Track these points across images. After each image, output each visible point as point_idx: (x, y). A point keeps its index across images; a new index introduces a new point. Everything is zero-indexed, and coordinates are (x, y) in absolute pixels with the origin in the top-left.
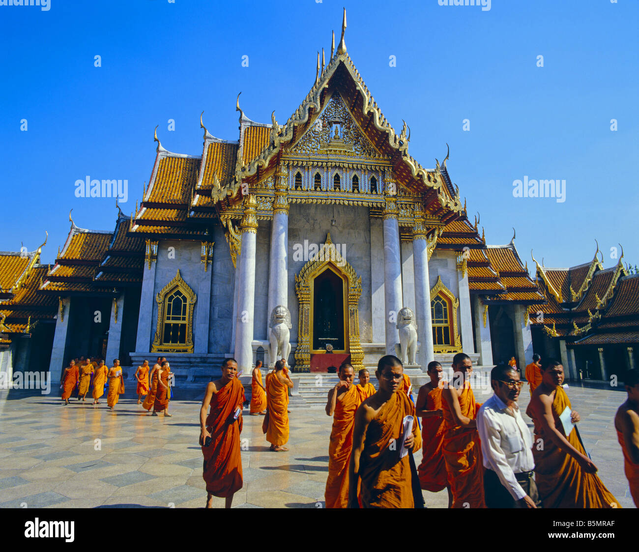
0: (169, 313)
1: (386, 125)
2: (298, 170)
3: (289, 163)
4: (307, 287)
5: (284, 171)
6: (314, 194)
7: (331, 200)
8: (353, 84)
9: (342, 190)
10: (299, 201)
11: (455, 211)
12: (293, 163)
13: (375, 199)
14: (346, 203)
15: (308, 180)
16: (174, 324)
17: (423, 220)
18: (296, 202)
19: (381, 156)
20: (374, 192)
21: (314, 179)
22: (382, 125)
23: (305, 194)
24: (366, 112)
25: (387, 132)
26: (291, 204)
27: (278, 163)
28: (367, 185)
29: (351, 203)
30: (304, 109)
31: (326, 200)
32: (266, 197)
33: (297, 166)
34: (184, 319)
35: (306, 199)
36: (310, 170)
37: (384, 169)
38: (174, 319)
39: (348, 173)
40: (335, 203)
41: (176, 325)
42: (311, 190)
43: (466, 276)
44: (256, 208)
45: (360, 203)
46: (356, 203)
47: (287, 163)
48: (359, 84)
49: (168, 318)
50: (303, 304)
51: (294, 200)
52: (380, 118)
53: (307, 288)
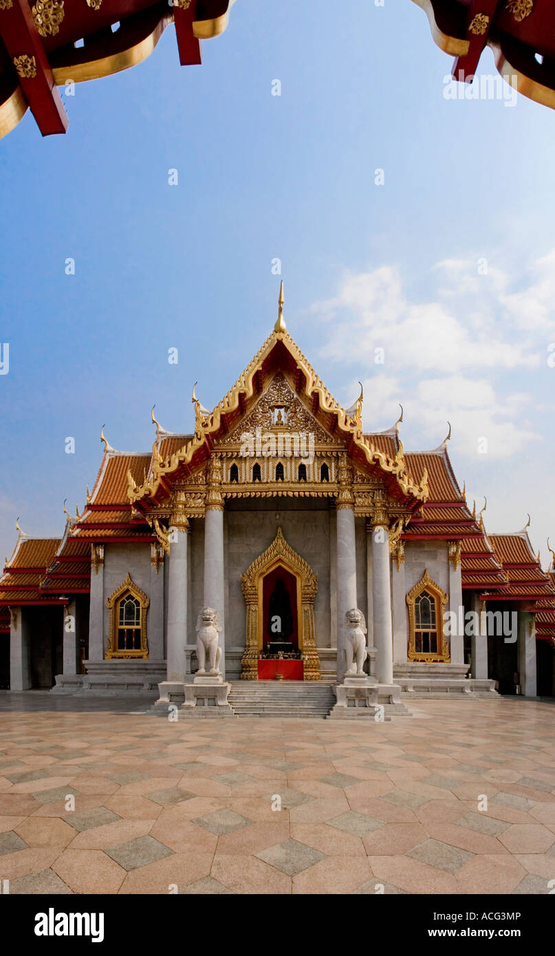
0: (121, 618)
1: (334, 405)
2: (234, 461)
3: (222, 455)
4: (254, 587)
5: (217, 464)
6: (252, 486)
7: (273, 492)
8: (293, 362)
9: (286, 480)
10: (235, 495)
11: (418, 498)
12: (227, 455)
13: (327, 489)
14: (291, 494)
15: (246, 473)
16: (128, 630)
17: (384, 509)
18: (232, 496)
19: (334, 440)
20: (325, 481)
21: (252, 471)
22: (330, 406)
23: (241, 487)
24: (309, 393)
25: (335, 413)
26: (225, 499)
27: (209, 457)
28: (316, 473)
29: (296, 494)
30: (234, 395)
31: (266, 492)
32: (196, 493)
33: (231, 458)
34: (138, 624)
35: (242, 493)
36: (248, 461)
37: (337, 455)
38: (127, 624)
39: (293, 463)
40: (277, 495)
41: (130, 631)
42: (248, 483)
43: (459, 568)
44: (185, 505)
45: (307, 494)
46: (302, 494)
47: (219, 455)
48: (301, 362)
49: (121, 624)
50: (250, 605)
51: (229, 495)
52: (327, 398)
53: (254, 589)
